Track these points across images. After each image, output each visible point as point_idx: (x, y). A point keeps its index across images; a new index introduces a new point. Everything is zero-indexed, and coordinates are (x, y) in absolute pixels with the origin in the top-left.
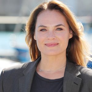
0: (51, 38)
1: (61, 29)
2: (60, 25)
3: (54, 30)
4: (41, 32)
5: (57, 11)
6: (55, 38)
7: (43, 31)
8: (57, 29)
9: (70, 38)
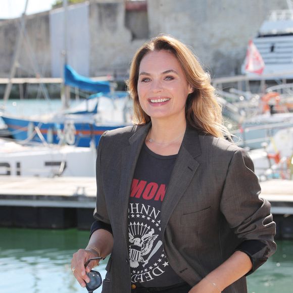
0: (155, 90)
1: (172, 78)
2: (169, 71)
3: (161, 78)
4: (143, 82)
5: (167, 52)
6: (162, 90)
7: (146, 82)
8: (167, 78)
9: (190, 93)
